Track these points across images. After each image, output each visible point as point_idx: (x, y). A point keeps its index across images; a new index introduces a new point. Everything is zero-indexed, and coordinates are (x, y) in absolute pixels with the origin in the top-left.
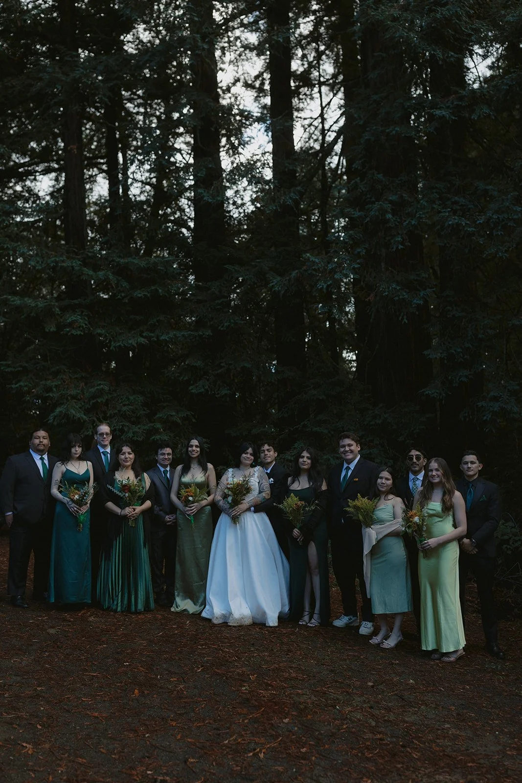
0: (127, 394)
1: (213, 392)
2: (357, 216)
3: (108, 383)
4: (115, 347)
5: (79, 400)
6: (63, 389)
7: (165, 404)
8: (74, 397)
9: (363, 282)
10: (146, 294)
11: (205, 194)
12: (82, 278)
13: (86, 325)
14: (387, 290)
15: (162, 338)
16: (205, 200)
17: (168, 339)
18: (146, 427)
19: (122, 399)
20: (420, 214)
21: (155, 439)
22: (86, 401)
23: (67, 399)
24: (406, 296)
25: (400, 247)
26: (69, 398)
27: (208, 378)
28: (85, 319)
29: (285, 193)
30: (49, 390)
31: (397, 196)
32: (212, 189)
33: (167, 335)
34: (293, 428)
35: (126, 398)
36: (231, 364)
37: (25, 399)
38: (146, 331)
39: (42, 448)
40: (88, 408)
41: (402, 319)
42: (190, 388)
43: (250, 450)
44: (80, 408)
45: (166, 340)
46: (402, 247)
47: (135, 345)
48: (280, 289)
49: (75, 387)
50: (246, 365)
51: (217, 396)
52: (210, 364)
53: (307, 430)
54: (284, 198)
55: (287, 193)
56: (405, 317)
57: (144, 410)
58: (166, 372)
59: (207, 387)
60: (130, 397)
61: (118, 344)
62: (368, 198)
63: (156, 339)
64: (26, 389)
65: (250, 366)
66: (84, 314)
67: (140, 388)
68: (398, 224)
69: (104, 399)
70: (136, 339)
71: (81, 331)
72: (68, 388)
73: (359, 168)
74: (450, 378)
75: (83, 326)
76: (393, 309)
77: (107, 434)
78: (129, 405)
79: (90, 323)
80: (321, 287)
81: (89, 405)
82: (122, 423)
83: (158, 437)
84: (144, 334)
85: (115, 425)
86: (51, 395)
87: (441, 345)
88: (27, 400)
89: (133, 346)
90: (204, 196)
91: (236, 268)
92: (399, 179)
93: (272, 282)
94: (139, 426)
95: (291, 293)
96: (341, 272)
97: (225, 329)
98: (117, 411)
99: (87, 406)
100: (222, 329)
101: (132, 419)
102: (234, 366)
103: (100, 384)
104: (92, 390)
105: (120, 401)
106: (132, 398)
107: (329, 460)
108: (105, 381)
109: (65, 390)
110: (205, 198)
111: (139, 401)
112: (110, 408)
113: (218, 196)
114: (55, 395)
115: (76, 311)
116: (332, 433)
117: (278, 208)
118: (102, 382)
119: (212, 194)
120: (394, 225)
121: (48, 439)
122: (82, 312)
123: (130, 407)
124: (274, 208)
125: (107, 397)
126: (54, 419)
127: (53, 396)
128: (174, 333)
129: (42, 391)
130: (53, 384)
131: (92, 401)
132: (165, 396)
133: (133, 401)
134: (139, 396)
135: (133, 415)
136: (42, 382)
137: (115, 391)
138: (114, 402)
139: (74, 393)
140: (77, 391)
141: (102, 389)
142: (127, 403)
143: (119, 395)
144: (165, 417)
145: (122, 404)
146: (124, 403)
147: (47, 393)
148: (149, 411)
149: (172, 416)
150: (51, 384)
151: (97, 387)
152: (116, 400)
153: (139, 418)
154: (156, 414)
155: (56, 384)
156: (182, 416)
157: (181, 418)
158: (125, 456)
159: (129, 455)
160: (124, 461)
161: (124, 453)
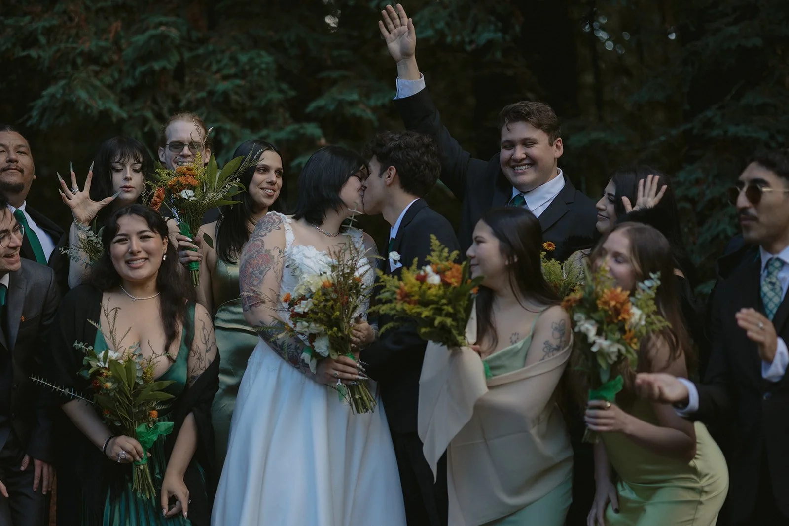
0: (234, 48)
1: (458, 38)
3: (181, 20)
5: (105, 65)
6: (64, 37)
7: (335, 74)
8: (91, 58)
19: (219, 62)
22: (125, 68)
23: (75, 65)
26: (79, 61)
30: (30, 41)
35: (230, 58)
39: (14, 179)
40: (129, 86)
44: (110, 87)
49: (96, 33)
59: (441, 25)
60: (240, 57)
72: (77, 34)
77: (192, 145)
78: (235, 76)
81: (134, 77)
86: (33, 53)
94: (264, 132)
98: (205, 93)
99: (129, 82)
101: (249, 115)
103: (161, 24)
104: (140, 39)
105: (214, 67)
106: (243, 58)
108: (178, 16)
109: (71, 40)
111: (265, 66)
114: (43, 54)
118: (164, 19)
121: (30, 154)
123: (238, 82)
125: (179, 59)
126: (42, 115)
127: (40, 57)
129: (10, 46)
130: (40, 24)
131: (141, 69)
132: (336, 53)
133: (247, 67)
134: (263, 53)
135: (248, 104)
136: (10, 21)
137: (202, 41)
138: (198, 71)
139: (94, 49)
140: (102, 44)
141: (164, 37)
142: (232, 71)
143: (214, 52)
144: (332, 107)
145: (218, 76)
146: (226, 72)
147: (24, 48)
148: (292, 93)
149: (352, 104)
150: (34, 25)
151: (152, 32)
152: (205, 64)
153: (266, 110)
154: (313, 99)
155: (47, 24)
156: (379, 103)
157: (374, 110)
158: (129, 248)
159: (143, 241)
160: (128, 262)
161: (126, 238)
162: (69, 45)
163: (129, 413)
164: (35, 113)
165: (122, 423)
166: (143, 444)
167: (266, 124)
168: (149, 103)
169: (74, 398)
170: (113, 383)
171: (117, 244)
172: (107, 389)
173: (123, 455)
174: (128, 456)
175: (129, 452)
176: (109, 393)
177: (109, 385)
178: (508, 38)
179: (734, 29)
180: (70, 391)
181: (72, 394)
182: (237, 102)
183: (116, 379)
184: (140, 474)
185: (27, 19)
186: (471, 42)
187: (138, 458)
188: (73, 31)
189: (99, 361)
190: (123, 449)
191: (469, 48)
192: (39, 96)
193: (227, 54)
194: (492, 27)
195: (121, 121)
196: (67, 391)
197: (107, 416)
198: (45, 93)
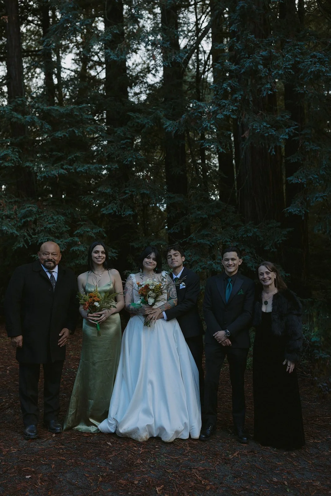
0: (52, 214)
1: (120, 213)
2: (234, 68)
3: (36, 206)
4: (41, 177)
5: (12, 219)
7: (82, 223)
8: (7, 217)
9: (239, 122)
10: (65, 134)
11: (111, 54)
12: (12, 120)
13: (17, 158)
14: (258, 128)
15: (79, 170)
16: (111, 58)
17: (83, 171)
18: (67, 241)
19: (47, 218)
20: (286, 65)
21: (74, 250)
22: (18, 220)
23: (3, 219)
24: (274, 133)
25: (270, 92)
26: (4, 217)
27: (115, 202)
28: (16, 154)
29: (175, 53)
31: (266, 52)
32: (117, 50)
33: (82, 167)
34: (182, 240)
35: (51, 218)
36: (134, 191)
38: (66, 165)
40: (20, 225)
41: (271, 151)
42: (102, 210)
43: (153, 255)
44: (14, 226)
45: (82, 171)
46: (271, 92)
47: (57, 175)
48: (172, 129)
49: (9, 209)
50: (145, 192)
51: (123, 216)
52: (117, 191)
53: (194, 242)
54: (174, 57)
55: (177, 53)
56: (273, 150)
57: (66, 228)
58: (83, 197)
59: (115, 209)
60: (54, 217)
61: (44, 175)
62: (242, 55)
63: (73, 171)
65: (148, 192)
66: (15, 150)
67: (63, 211)
68: (267, 74)
69: (33, 218)
70: (58, 170)
71: (13, 163)
72: (3, 209)
73: (235, 30)
74: (308, 199)
75: (14, 160)
76: (263, 144)
78: (53, 223)
79: (20, 158)
80: (206, 125)
81: (21, 223)
82: (47, 238)
83: (76, 248)
84: (65, 167)
85: (42, 239)
87: (301, 173)
89: (55, 175)
90: (110, 55)
91: (137, 115)
92: (267, 39)
93: (166, 124)
94: (62, 240)
95: (181, 132)
96: (222, 114)
97: (129, 163)
98: (43, 228)
100: (126, 163)
101: (56, 235)
102: (136, 192)
103: (30, 207)
104: (23, 211)
105: (46, 220)
107: (212, 265)
110: (111, 57)
111: (61, 220)
112: (38, 226)
113: (121, 55)
115: (9, 148)
116: (213, 244)
117: (170, 64)
118: (30, 205)
119: (117, 54)
120: (264, 75)
122: (14, 149)
123: (54, 225)
124: (167, 64)
125: (35, 217)
128: (88, 165)
131: (24, 220)
132: (82, 217)
133: (56, 220)
134: (61, 216)
135: (56, 231)
137: (42, 212)
138: (41, 221)
139: (8, 214)
140: (11, 212)
141: (31, 211)
142: (52, 221)
143: (46, 216)
144: (82, 233)
145: (47, 223)
146: (49, 222)
148: (69, 228)
149: (88, 232)
151: (27, 209)
152: (43, 219)
153: (61, 233)
154: (76, 230)
156: (96, 232)
157: (95, 234)
182: (53, 231)
188: (2, 208)
194: (130, 210)
195: (18, 236)
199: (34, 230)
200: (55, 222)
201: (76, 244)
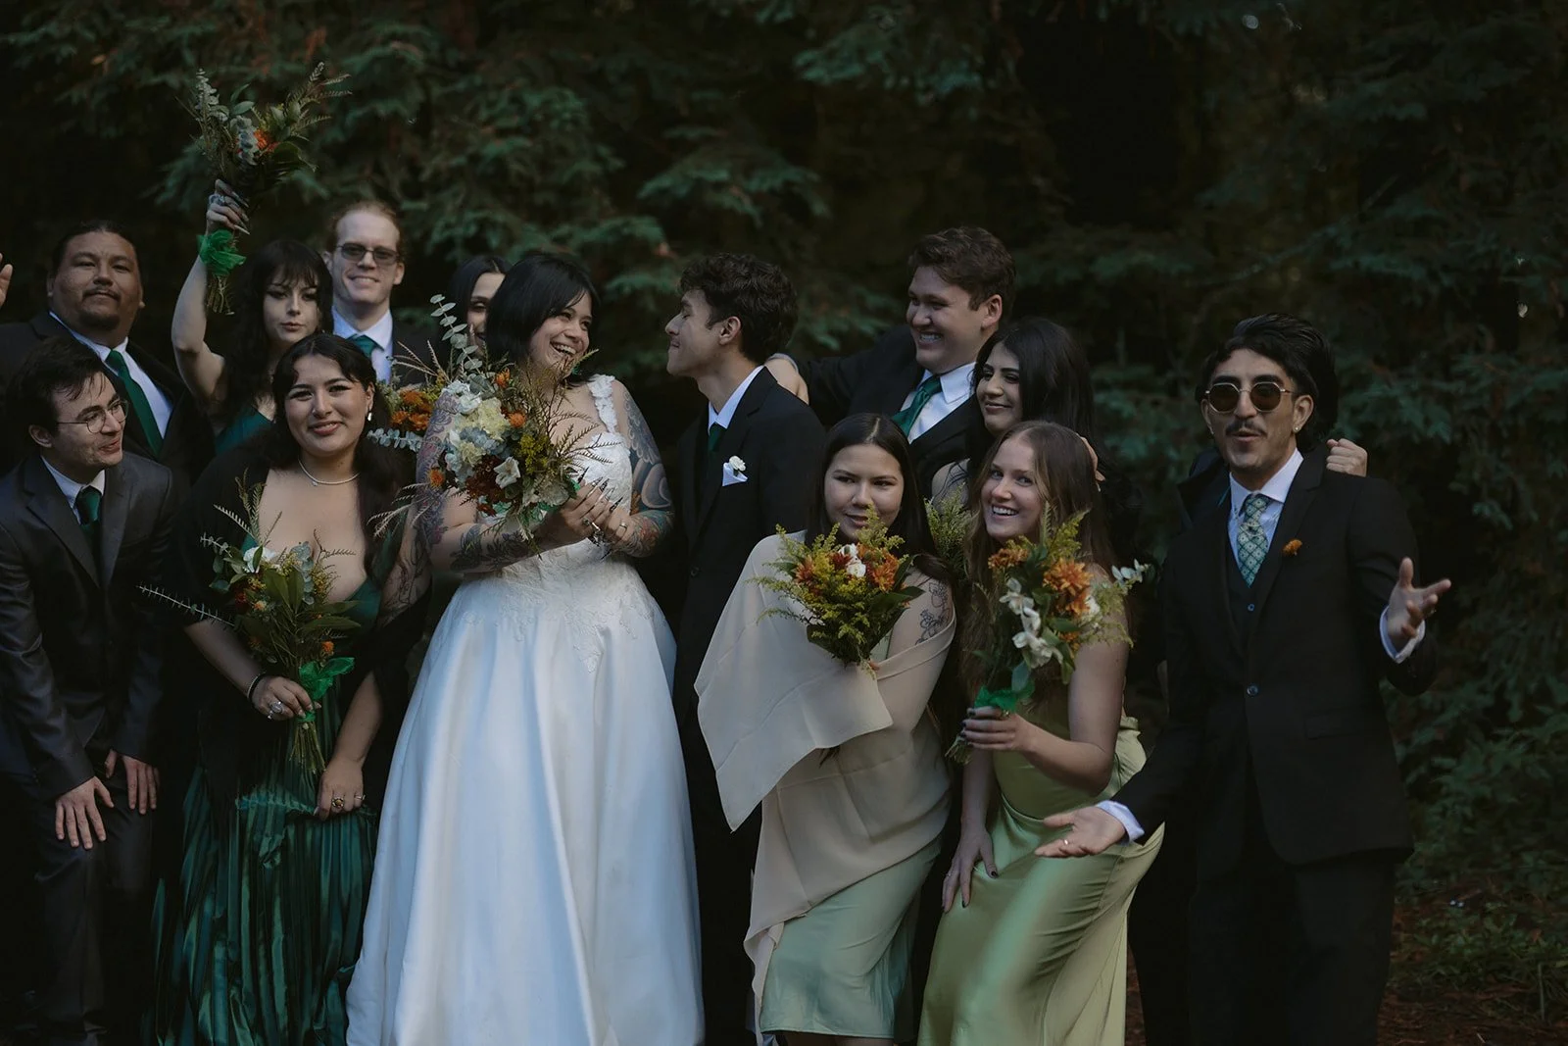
0: (518, 82)
1: (905, 81)
6: (227, 54)
7: (693, 134)
18: (592, 235)
19: (491, 105)
21: (631, 291)
35: (512, 100)
37: (69, 98)
39: (103, 308)
42: (802, 60)
49: (281, 48)
59: (876, 56)
60: (528, 98)
64: (67, 50)
77: (380, 253)
78: (517, 131)
88: (75, 100)
94: (564, 229)
98: (464, 160)
99: (334, 135)
101: (540, 198)
103: (394, 37)
105: (484, 114)
106: (533, 100)
108: (425, 23)
109: (238, 59)
111: (569, 115)
112: (435, 146)
118: (399, 28)
121: (136, 270)
123: (522, 142)
125: (423, 98)
126: (182, 187)
129: (132, 64)
130: (186, 31)
131: (357, 113)
132: (697, 96)
133: (539, 117)
134: (569, 93)
135: (538, 180)
136: (135, 24)
137: (465, 69)
138: (455, 119)
139: (276, 75)
140: (291, 67)
141: (397, 61)
142: (514, 121)
143: (484, 88)
144: (683, 191)
145: (489, 130)
146: (502, 123)
147: (157, 71)
148: (617, 164)
149: (719, 186)
150: (176, 32)
151: (375, 51)
152: (468, 108)
153: (570, 192)
154: (651, 175)
155: (198, 31)
156: (765, 187)
157: (757, 198)
158: (313, 406)
159: (335, 396)
160: (310, 428)
161: (308, 391)
162: (234, 69)
163: (291, 644)
164: (171, 182)
165: (278, 659)
166: (310, 691)
167: (569, 216)
168: (367, 172)
169: (205, 617)
170: (269, 602)
171: (294, 400)
172: (259, 611)
173: (278, 706)
174: (286, 710)
175: (287, 705)
176: (261, 618)
177: (262, 604)
178: (992, 84)
179: (1376, 88)
180: (199, 608)
181: (203, 612)
182: (520, 177)
183: (273, 597)
184: (302, 736)
185: (165, 20)
186: (928, 89)
187: (301, 712)
188: (244, 44)
189: (246, 563)
190: (277, 697)
191: (923, 100)
192: (178, 154)
193: (507, 93)
194: (964, 65)
195: (318, 200)
196: (194, 608)
197: (256, 648)
198: (188, 150)
199: (415, 169)
200: (532, 129)
201: (642, 254)
